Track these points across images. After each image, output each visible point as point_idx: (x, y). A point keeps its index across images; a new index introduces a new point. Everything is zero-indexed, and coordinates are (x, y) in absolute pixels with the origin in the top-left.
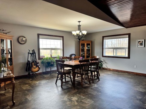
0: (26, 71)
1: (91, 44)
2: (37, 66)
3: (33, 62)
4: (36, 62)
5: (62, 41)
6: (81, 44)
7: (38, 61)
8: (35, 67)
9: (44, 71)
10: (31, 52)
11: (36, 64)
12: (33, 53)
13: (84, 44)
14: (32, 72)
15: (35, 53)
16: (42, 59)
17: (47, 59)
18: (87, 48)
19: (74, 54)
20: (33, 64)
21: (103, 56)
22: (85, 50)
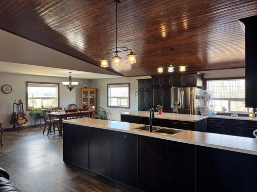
0: (11, 123)
1: (96, 92)
2: (24, 118)
3: (19, 113)
4: (23, 113)
5: (57, 88)
6: (84, 92)
7: (25, 112)
8: (21, 118)
9: (33, 124)
10: (17, 102)
11: (23, 115)
12: (20, 103)
13: (87, 92)
14: (18, 124)
15: (22, 104)
16: (30, 110)
17: (36, 110)
18: (91, 97)
19: (74, 105)
20: (19, 115)
21: (108, 106)
22: (89, 99)
